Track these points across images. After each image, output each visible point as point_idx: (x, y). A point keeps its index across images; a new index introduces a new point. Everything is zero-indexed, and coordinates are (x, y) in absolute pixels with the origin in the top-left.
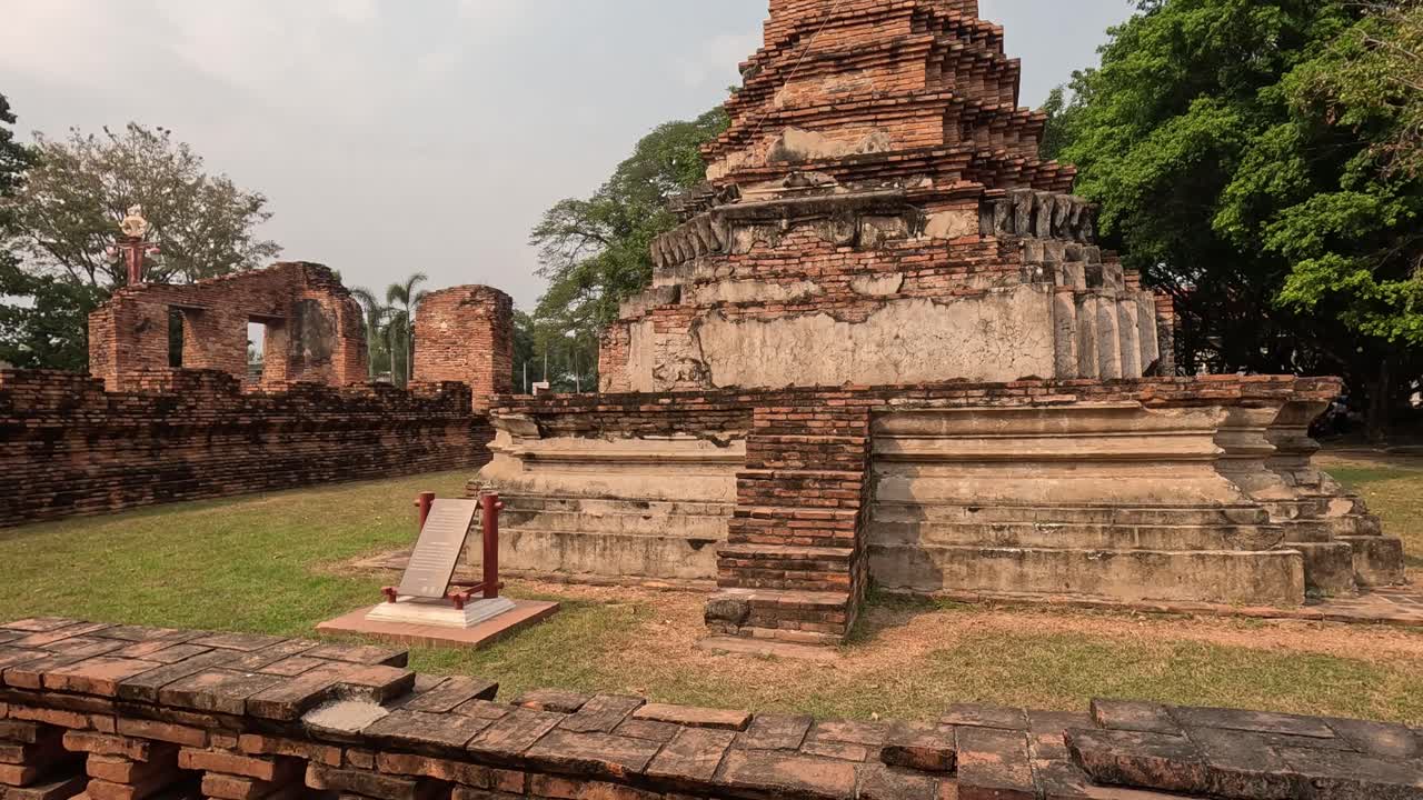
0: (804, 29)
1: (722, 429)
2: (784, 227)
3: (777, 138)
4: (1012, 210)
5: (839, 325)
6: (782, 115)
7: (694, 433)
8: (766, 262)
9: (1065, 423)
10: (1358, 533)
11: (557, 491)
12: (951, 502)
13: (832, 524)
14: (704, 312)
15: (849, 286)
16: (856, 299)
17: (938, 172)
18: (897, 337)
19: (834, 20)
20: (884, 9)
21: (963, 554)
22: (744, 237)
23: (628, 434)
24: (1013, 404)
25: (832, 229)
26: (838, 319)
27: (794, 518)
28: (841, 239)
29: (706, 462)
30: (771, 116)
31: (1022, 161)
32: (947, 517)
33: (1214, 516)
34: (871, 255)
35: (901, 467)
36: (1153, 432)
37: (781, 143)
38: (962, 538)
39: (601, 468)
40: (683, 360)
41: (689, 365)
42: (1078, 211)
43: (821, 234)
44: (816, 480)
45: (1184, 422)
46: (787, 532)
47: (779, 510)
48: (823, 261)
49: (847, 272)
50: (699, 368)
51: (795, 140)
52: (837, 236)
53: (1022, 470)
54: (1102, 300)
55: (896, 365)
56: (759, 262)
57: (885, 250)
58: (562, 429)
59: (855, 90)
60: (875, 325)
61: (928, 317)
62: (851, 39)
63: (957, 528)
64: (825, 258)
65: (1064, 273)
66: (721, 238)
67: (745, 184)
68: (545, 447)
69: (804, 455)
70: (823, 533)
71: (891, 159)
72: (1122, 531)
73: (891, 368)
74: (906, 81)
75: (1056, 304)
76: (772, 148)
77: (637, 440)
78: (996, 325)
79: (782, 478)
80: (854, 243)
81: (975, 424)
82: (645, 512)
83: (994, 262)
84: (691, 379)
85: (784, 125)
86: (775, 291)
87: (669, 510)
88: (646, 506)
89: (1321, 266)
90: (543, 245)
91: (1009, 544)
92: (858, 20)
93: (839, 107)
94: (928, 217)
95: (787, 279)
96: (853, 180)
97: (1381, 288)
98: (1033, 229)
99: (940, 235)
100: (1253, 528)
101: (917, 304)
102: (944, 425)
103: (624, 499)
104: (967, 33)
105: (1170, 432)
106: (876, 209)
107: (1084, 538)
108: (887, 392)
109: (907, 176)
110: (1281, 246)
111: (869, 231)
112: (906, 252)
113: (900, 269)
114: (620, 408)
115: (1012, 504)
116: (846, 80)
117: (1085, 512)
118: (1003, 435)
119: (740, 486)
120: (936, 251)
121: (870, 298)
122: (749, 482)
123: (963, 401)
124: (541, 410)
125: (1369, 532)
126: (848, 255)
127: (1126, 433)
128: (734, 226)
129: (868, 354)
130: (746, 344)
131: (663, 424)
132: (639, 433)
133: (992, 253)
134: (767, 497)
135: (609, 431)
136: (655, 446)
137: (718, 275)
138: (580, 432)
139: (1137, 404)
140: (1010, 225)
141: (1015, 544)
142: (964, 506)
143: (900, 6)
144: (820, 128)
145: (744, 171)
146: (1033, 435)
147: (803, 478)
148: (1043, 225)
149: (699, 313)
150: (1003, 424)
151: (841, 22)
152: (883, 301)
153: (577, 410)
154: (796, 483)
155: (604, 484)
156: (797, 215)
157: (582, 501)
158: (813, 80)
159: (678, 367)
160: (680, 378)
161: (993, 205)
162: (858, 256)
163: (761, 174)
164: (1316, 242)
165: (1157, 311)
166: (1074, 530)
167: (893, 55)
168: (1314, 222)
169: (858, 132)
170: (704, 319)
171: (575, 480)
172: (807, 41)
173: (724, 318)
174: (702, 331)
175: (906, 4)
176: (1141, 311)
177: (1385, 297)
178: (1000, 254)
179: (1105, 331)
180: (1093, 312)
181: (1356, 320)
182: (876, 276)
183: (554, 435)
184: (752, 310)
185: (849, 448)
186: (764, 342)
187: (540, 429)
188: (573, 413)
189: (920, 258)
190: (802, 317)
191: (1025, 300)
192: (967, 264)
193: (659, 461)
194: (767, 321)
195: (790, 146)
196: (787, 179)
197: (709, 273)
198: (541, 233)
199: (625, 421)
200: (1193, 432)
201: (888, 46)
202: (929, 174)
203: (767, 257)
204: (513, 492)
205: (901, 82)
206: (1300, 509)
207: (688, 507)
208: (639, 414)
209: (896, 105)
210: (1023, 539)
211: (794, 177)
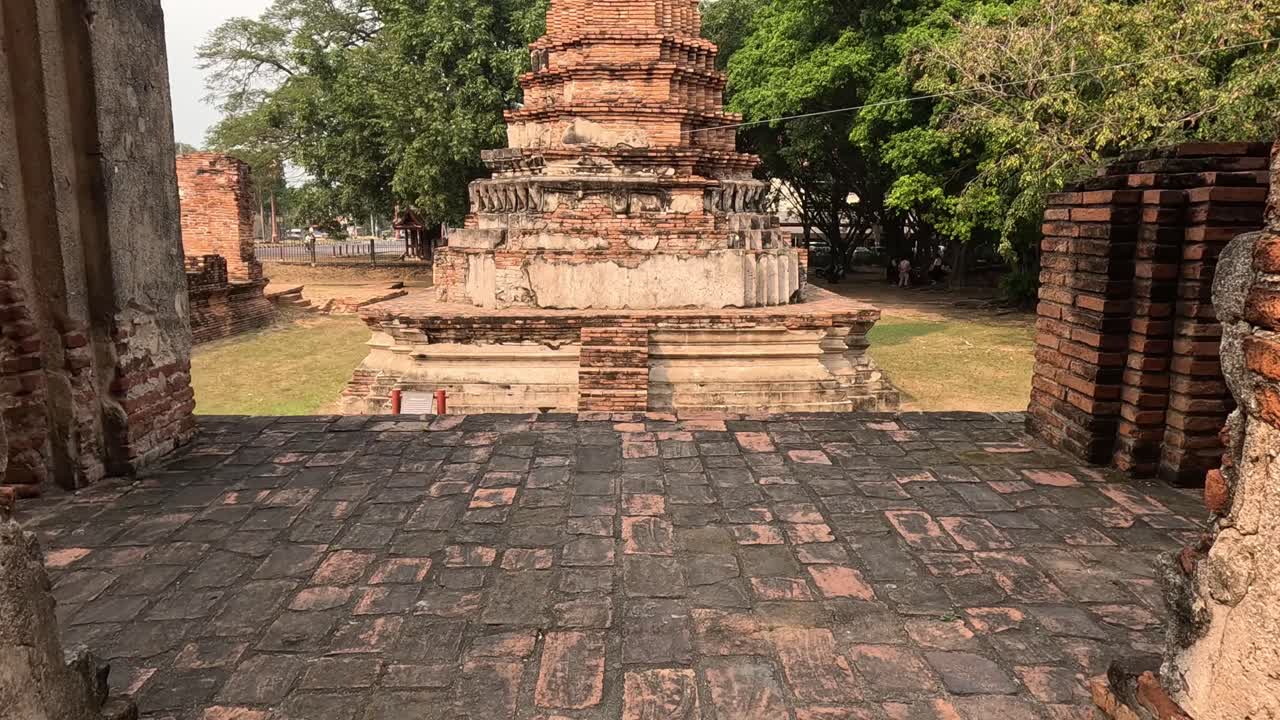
0: (587, 41)
1: (554, 339)
2: (580, 196)
3: (570, 125)
4: (722, 195)
5: (620, 269)
6: (574, 109)
7: (537, 341)
8: (569, 221)
9: (750, 337)
10: (883, 389)
11: (445, 379)
12: (690, 382)
13: (636, 399)
14: (532, 257)
15: (625, 242)
16: (631, 252)
17: (678, 165)
18: (656, 278)
19: (609, 39)
20: (644, 37)
21: (697, 410)
22: (553, 200)
23: (492, 342)
24: (724, 327)
25: (612, 200)
26: (620, 266)
27: (615, 397)
28: (618, 208)
29: (545, 359)
30: (566, 109)
31: (727, 157)
32: (688, 390)
33: (816, 386)
34: (638, 221)
35: (661, 362)
36: (791, 342)
37: (572, 129)
38: (695, 401)
39: (473, 363)
40: (517, 288)
41: (521, 292)
42: (759, 191)
43: (605, 203)
44: (624, 374)
45: (806, 337)
46: (611, 404)
47: (606, 392)
48: (606, 223)
49: (624, 232)
50: (528, 293)
51: (583, 127)
52: (616, 206)
53: (727, 362)
54: (770, 256)
55: (655, 296)
56: (565, 220)
57: (647, 218)
58: (443, 339)
59: (623, 93)
60: (642, 270)
61: (675, 266)
62: (621, 55)
63: (693, 396)
64: (609, 221)
65: (751, 238)
66: (536, 200)
67: (548, 160)
68: (432, 350)
69: (614, 359)
70: (631, 404)
71: (650, 154)
72: (774, 395)
73: (651, 297)
74: (658, 93)
75: (746, 261)
76: (566, 132)
77: (498, 344)
78: (713, 273)
79: (605, 373)
80: (627, 211)
81: (704, 337)
82: (507, 391)
83: (712, 233)
84: (523, 301)
85: (575, 116)
86: (577, 243)
87: (524, 389)
88: (509, 387)
89: (913, 181)
90: (214, 69)
91: (720, 403)
92: (625, 41)
93: (614, 109)
94: (673, 197)
95: (585, 235)
96: (625, 165)
97: (948, 201)
98: (733, 206)
99: (680, 210)
100: (833, 391)
101: (668, 258)
102: (687, 338)
103: (493, 384)
104: (694, 52)
105: (799, 342)
106: (641, 189)
107: (756, 399)
108: (657, 319)
109: (659, 166)
110: (892, 161)
111: (637, 203)
112: (659, 221)
113: (659, 233)
114: (488, 326)
115: (723, 382)
116: (617, 86)
117: (757, 385)
118: (719, 343)
119: (581, 378)
120: (678, 221)
121: (639, 252)
122: (586, 376)
123: (697, 325)
124: (431, 327)
125: (887, 388)
126: (624, 220)
127: (778, 342)
128: (545, 192)
129: (639, 289)
130: (560, 278)
131: (517, 336)
132: (499, 341)
133: (710, 226)
134: (596, 384)
135: (478, 339)
136: (510, 349)
137: (536, 227)
138: (457, 340)
139: (784, 328)
140: (720, 206)
141: (722, 403)
142: (697, 383)
143: (654, 37)
144: (600, 121)
145: (550, 152)
146: (733, 343)
147: (617, 373)
148: (739, 203)
149: (527, 256)
150: (719, 338)
151: (612, 40)
152: (648, 255)
153: (458, 326)
154: (612, 376)
155: (478, 374)
156: (589, 188)
157: (464, 385)
158: (593, 82)
159: (513, 293)
160: (515, 300)
161: (711, 192)
162: (630, 221)
163: (562, 155)
164: (912, 163)
165: (799, 259)
166: (751, 394)
167: (649, 74)
168: (913, 147)
169: (625, 127)
170: (532, 261)
171: (456, 372)
172: (588, 50)
173: (546, 261)
174: (530, 269)
175: (658, 36)
176: (791, 262)
177: (948, 209)
178: (716, 228)
179: (771, 275)
180: (765, 264)
181: (933, 221)
182: (642, 237)
183: (439, 342)
184: (565, 257)
185: (639, 355)
186: (572, 279)
187: (429, 338)
188: (455, 329)
189: (667, 225)
190: (597, 263)
191: (730, 258)
192: (696, 233)
193: (514, 359)
194: (575, 265)
195: (579, 132)
196: (580, 160)
197: (530, 226)
198: (210, 56)
199: (491, 334)
200: (810, 342)
201: (647, 67)
202: (673, 166)
203: (570, 217)
204: (412, 380)
205: (652, 93)
206: (856, 379)
207: (537, 388)
208: (501, 329)
209: (652, 113)
210: (727, 400)
211: (585, 159)
